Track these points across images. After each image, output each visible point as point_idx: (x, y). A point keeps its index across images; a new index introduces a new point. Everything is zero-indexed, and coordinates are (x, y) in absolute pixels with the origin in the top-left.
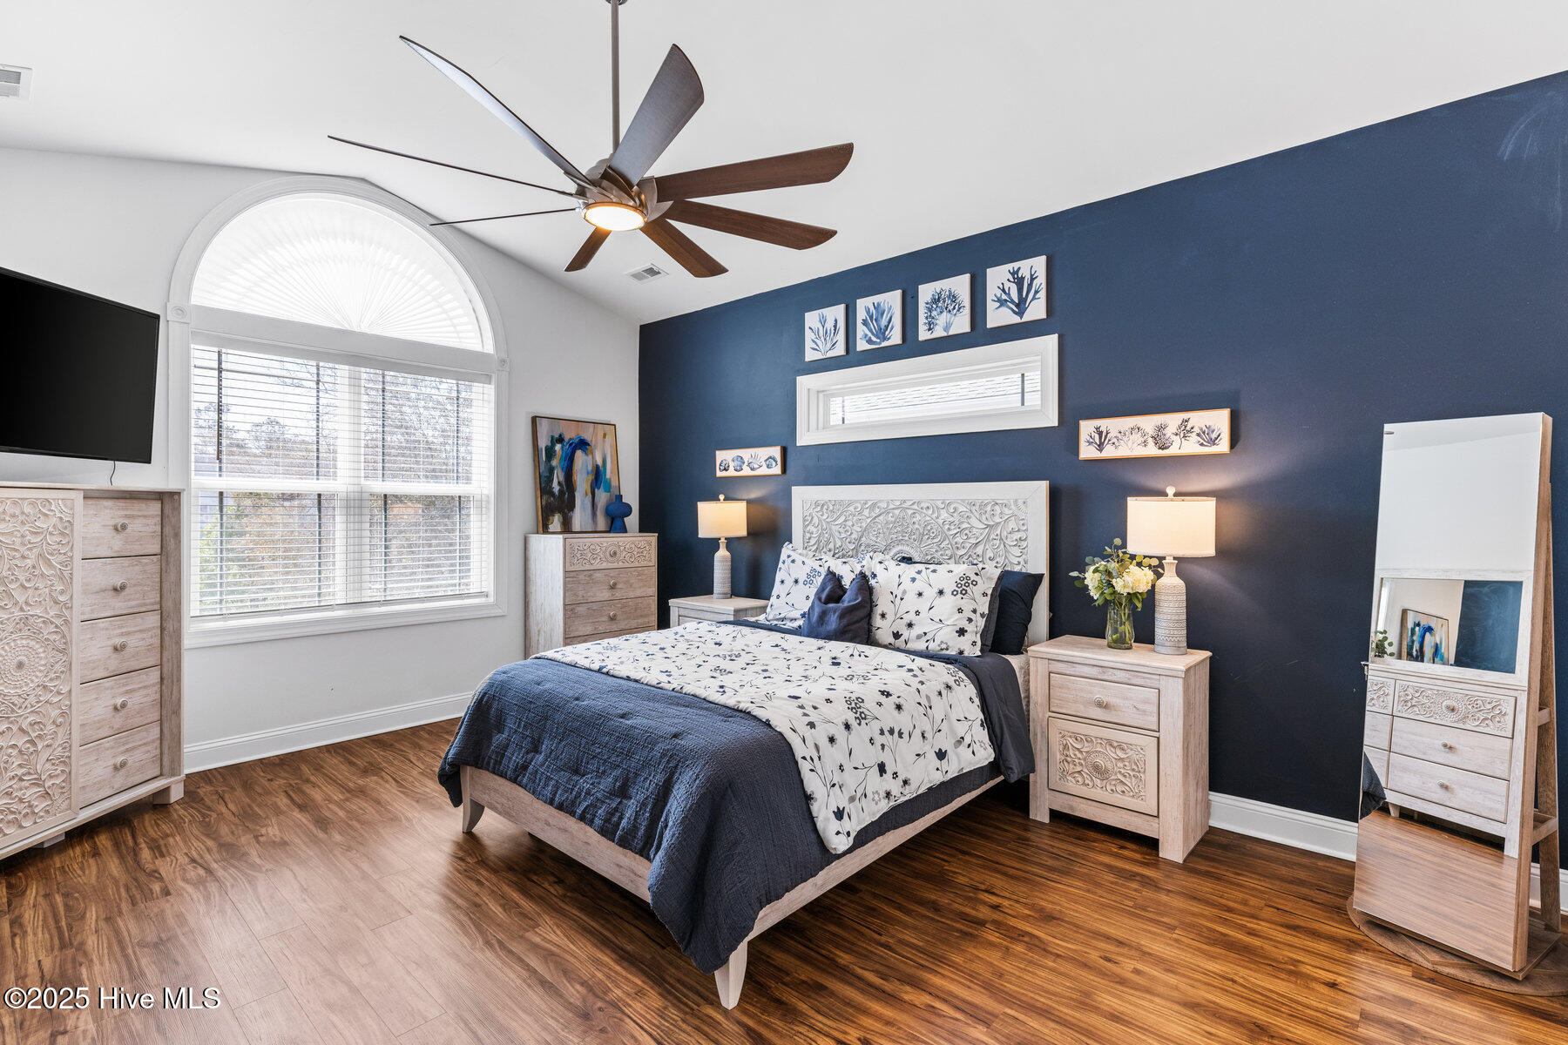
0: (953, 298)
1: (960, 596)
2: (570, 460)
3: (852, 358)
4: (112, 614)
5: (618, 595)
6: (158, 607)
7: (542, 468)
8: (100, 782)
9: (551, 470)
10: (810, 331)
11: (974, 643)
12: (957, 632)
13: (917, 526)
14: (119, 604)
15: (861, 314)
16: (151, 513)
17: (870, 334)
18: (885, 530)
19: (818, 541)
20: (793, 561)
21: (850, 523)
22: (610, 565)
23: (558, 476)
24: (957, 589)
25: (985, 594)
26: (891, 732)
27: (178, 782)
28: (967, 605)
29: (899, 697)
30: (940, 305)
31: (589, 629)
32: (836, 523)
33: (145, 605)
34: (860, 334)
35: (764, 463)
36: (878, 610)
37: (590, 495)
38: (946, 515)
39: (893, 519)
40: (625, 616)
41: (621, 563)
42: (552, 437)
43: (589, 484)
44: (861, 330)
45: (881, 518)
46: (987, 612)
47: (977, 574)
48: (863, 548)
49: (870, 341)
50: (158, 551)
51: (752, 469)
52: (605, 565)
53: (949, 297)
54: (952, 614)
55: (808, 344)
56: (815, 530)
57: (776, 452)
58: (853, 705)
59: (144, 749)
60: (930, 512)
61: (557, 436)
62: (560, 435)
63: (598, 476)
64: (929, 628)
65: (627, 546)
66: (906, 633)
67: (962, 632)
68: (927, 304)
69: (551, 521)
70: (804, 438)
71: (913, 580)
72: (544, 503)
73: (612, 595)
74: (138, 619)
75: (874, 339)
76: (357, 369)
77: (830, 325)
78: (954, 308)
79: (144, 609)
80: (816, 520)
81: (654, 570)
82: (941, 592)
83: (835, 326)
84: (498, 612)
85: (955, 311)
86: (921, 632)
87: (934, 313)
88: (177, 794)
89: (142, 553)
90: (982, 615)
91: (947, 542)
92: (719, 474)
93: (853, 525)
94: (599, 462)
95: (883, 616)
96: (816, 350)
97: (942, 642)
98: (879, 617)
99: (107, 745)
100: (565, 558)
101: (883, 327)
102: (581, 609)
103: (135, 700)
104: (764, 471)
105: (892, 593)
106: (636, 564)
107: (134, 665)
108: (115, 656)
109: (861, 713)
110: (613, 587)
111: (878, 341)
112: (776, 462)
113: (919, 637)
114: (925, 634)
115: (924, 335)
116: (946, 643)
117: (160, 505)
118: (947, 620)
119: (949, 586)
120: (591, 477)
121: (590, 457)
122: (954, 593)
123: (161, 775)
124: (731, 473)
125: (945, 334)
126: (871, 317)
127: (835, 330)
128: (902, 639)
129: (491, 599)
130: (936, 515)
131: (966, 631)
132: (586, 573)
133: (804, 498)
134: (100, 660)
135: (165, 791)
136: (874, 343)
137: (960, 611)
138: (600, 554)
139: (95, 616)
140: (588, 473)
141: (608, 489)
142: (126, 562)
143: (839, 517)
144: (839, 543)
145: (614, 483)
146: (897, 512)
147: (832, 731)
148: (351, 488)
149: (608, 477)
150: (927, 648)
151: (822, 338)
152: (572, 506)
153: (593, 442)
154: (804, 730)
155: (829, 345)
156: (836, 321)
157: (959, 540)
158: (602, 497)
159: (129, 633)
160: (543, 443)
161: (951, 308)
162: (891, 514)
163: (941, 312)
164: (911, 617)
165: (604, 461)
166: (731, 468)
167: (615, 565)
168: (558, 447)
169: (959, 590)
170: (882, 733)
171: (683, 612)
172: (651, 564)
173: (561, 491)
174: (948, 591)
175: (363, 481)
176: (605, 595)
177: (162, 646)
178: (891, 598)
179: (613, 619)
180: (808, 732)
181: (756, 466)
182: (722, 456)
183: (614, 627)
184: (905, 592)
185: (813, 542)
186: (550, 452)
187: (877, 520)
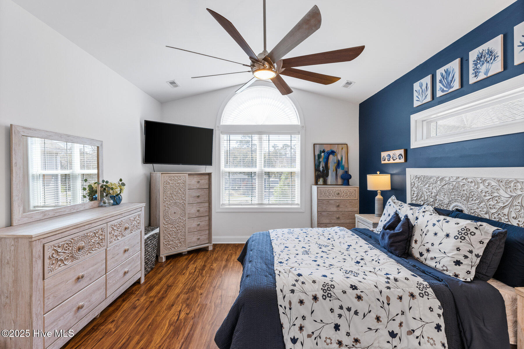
0: (490, 53)
1: (459, 240)
2: (327, 159)
3: (435, 101)
4: (197, 202)
5: (340, 209)
6: (208, 201)
7: (316, 162)
8: (194, 242)
9: (320, 163)
10: (416, 92)
11: (468, 272)
12: (454, 262)
13: (465, 192)
14: (199, 200)
15: (439, 77)
16: (206, 178)
17: (443, 87)
18: (448, 193)
19: (417, 196)
20: (390, 205)
21: (431, 188)
22: (337, 198)
23: (322, 165)
24: (458, 235)
25: (481, 242)
26: (349, 309)
27: (211, 246)
28: (465, 247)
29: (362, 292)
30: (482, 60)
31: (327, 221)
32: (425, 187)
33: (205, 201)
34: (438, 88)
35: (398, 157)
36: (415, 238)
37: (335, 171)
38: (484, 187)
39: (452, 187)
40: (344, 218)
41: (342, 198)
42: (320, 151)
43: (335, 167)
44: (439, 85)
45: (446, 186)
46: (481, 254)
47: (476, 228)
48: (437, 201)
49: (443, 91)
50: (208, 187)
51: (394, 160)
52: (334, 198)
53: (488, 53)
54: (453, 250)
55: (415, 98)
56: (416, 190)
57: (402, 152)
58: (326, 288)
59: (205, 236)
60: (473, 184)
61: (322, 150)
62: (324, 150)
63: (339, 164)
64: (438, 255)
65: (345, 191)
66: (426, 255)
67: (458, 263)
68: (474, 61)
69: (319, 181)
70: (414, 145)
71: (434, 225)
72: (316, 174)
73: (338, 209)
74: (203, 204)
75: (445, 89)
76: (261, 135)
77: (424, 87)
78: (491, 59)
79: (205, 202)
80: (416, 185)
81: (358, 202)
82: (448, 235)
83: (426, 87)
84: (302, 211)
85: (492, 61)
86: (433, 256)
87: (479, 65)
88: (211, 248)
89: (204, 188)
90: (477, 256)
91: (484, 203)
92: (383, 162)
93: (433, 189)
94: (340, 159)
95: (416, 241)
96: (418, 101)
97: (444, 266)
98: (414, 242)
99: (196, 233)
100: (318, 194)
101: (449, 81)
102: (324, 213)
103: (202, 224)
104: (398, 161)
105: (422, 230)
106: (349, 198)
107: (202, 215)
108: (198, 212)
109: (328, 293)
110: (338, 206)
111: (447, 89)
112: (402, 156)
113: (432, 259)
114: (435, 258)
115: (472, 80)
116: (447, 267)
117: (208, 176)
118: (449, 253)
119: (454, 232)
120: (336, 165)
121: (336, 157)
122: (456, 238)
123: (209, 243)
124: (386, 162)
125: (485, 77)
126: (443, 78)
127: (426, 89)
128: (423, 257)
129: (299, 206)
130: (477, 186)
131: (462, 263)
132: (326, 200)
133: (411, 173)
134: (194, 213)
135: (208, 247)
136: (446, 91)
137: (458, 249)
138: (333, 194)
139: (193, 203)
140: (334, 163)
141: (343, 168)
142: (200, 190)
143: (426, 184)
144: (426, 198)
145: (346, 166)
146: (454, 183)
147: (303, 297)
148: (259, 170)
149: (343, 164)
150: (436, 266)
151: (421, 95)
152: (327, 175)
153: (337, 151)
154: (287, 292)
155: (424, 97)
156: (427, 84)
157: (491, 203)
158: (340, 172)
159: (201, 207)
160: (317, 153)
161: (489, 59)
162: (451, 185)
163: (483, 64)
164: (428, 246)
165: (342, 158)
166: (386, 160)
167: (339, 198)
168: (323, 154)
169: (460, 236)
170: (341, 308)
171: (359, 221)
172: (356, 199)
173: (323, 170)
174: (452, 235)
175: (263, 168)
176: (335, 209)
177: (209, 211)
178: (421, 233)
179: (338, 218)
180: (289, 295)
181: (395, 159)
182: (384, 154)
183: (339, 222)
184: (428, 231)
185: (415, 195)
186: (319, 156)
187: (444, 187)
